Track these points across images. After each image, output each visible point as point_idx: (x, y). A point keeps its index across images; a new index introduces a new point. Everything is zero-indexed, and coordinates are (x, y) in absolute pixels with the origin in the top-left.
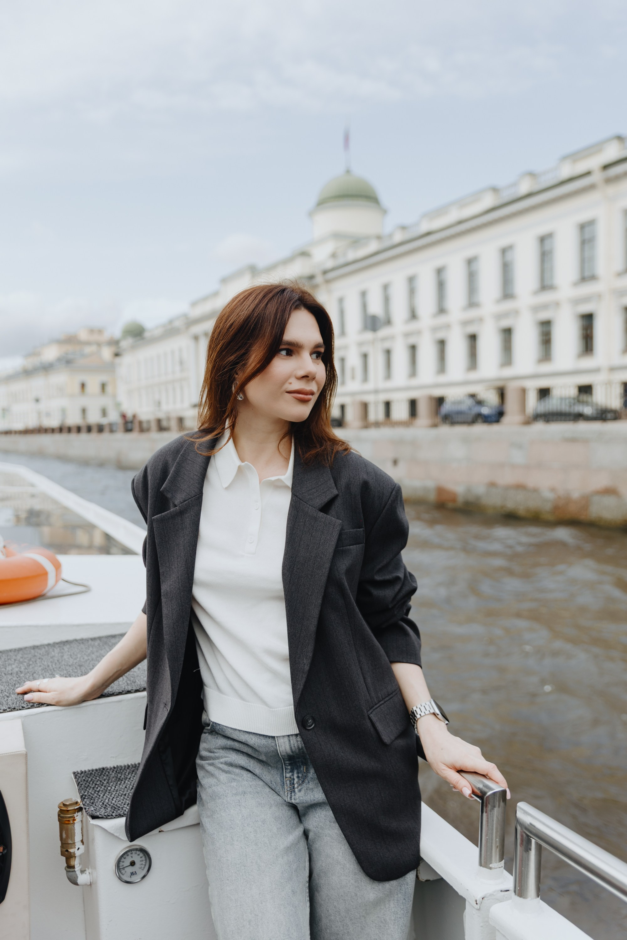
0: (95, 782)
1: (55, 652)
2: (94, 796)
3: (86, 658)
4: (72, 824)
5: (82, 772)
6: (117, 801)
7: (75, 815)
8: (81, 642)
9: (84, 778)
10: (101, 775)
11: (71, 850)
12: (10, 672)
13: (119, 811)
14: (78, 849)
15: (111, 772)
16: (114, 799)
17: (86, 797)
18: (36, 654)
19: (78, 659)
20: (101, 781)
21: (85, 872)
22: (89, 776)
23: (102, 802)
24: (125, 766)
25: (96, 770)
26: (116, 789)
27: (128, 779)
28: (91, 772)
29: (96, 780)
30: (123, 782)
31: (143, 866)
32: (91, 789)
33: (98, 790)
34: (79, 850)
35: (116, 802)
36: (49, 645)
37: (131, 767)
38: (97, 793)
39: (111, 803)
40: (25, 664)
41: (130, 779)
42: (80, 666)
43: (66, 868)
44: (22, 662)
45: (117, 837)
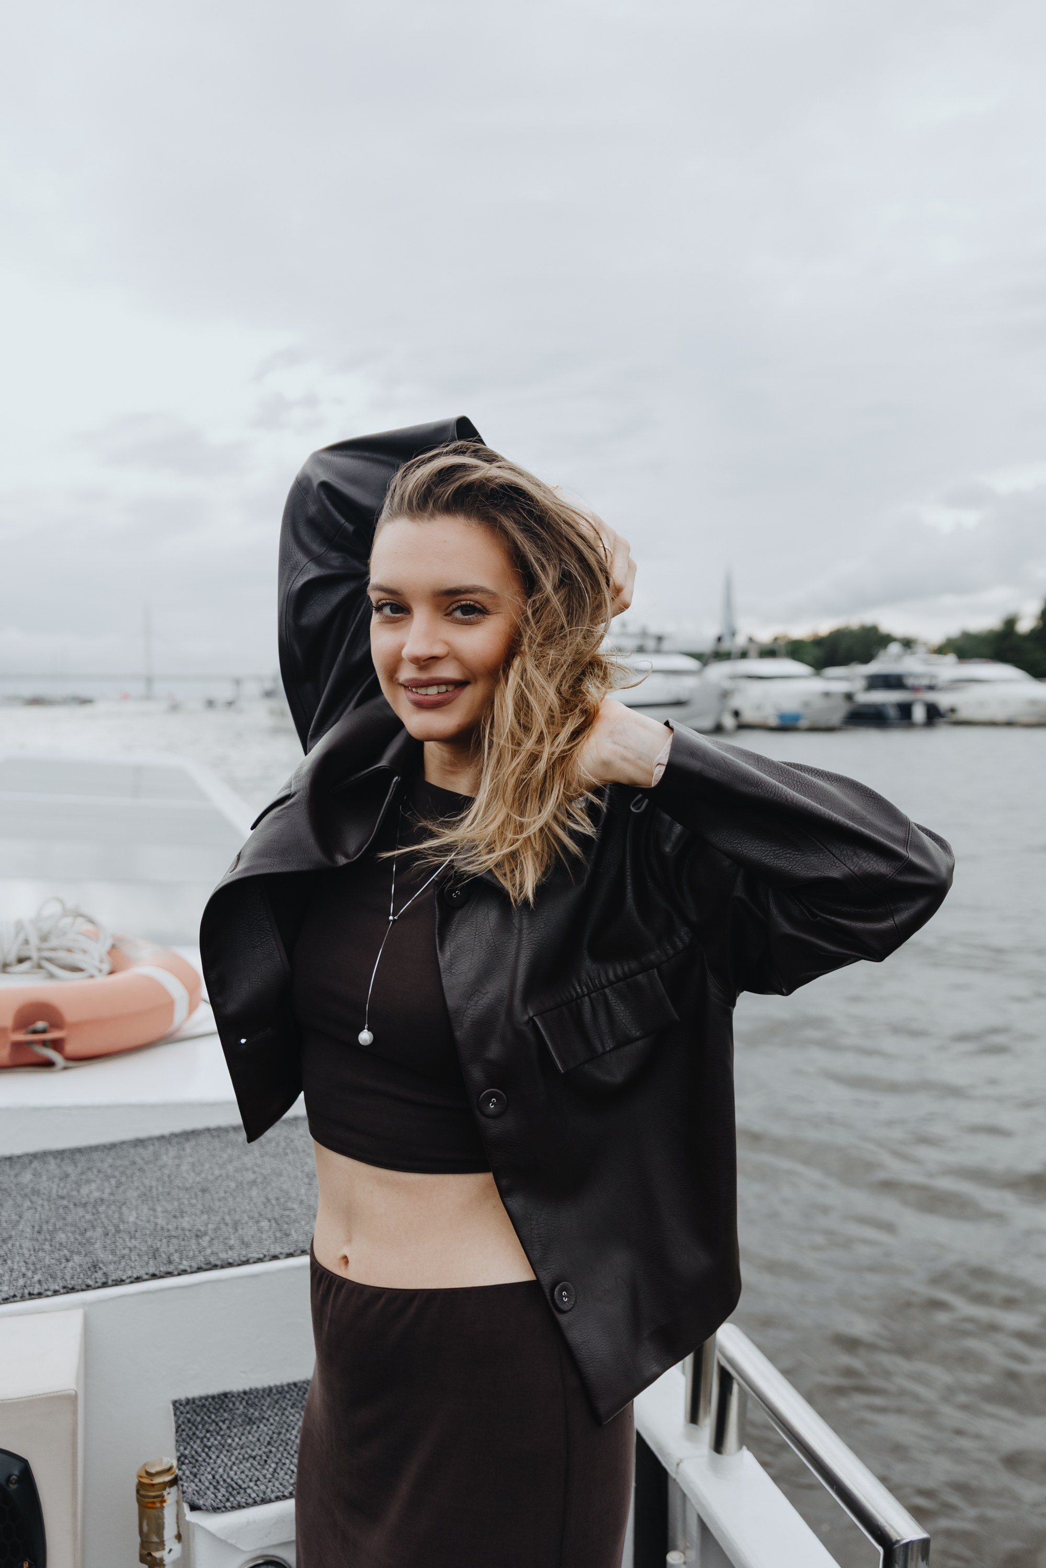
0: (207, 1426)
1: (168, 1157)
2: (200, 1459)
3: (217, 1172)
4: (158, 1508)
5: (188, 1401)
7: (165, 1493)
8: (215, 1133)
9: (189, 1415)
10: (219, 1410)
11: (157, 1555)
12: (84, 1201)
13: (238, 1498)
14: (170, 1550)
15: (238, 1403)
16: (235, 1467)
17: (187, 1460)
18: (138, 1160)
19: (203, 1175)
20: (217, 1424)
22: (198, 1411)
23: (213, 1472)
24: (264, 1390)
25: (213, 1397)
26: (241, 1443)
27: (265, 1421)
28: (204, 1400)
29: (210, 1420)
30: (255, 1428)
32: (198, 1441)
33: (209, 1444)
34: (172, 1552)
35: (236, 1473)
36: (161, 1138)
37: (274, 1391)
38: (206, 1450)
39: (229, 1476)
40: (113, 1181)
41: (268, 1419)
42: (204, 1191)
44: (107, 1178)
45: (233, 1547)
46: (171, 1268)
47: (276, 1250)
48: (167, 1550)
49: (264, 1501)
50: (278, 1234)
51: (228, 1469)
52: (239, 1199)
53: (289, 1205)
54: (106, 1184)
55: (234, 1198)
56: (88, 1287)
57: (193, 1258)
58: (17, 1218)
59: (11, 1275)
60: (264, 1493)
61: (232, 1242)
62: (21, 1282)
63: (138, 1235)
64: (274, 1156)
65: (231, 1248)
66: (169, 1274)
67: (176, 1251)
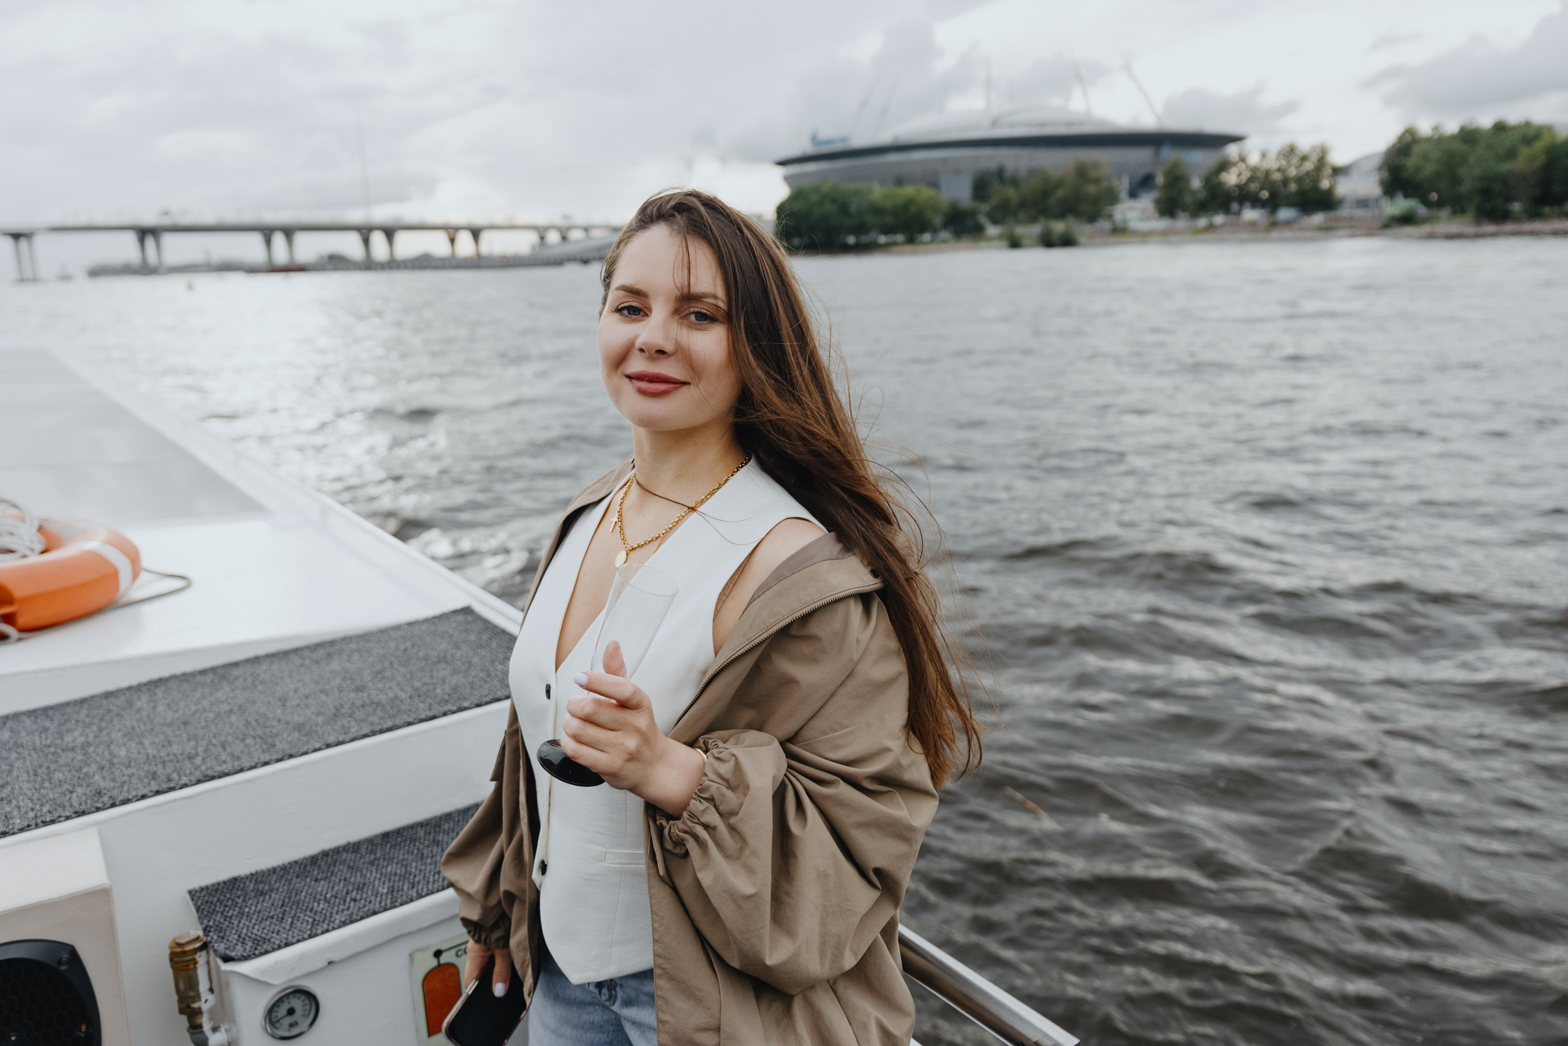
0: (224, 903)
1: (142, 702)
2: (224, 926)
3: (193, 708)
4: (191, 969)
5: (202, 889)
6: (261, 929)
7: (196, 957)
8: (183, 679)
9: (206, 898)
10: (232, 890)
11: (195, 1005)
12: (71, 745)
13: (265, 946)
14: (206, 1001)
15: (248, 883)
16: (256, 927)
17: (212, 929)
18: (111, 707)
19: (181, 712)
20: (233, 900)
21: (220, 1029)
22: (213, 893)
23: (238, 933)
24: (269, 870)
25: (224, 883)
26: (258, 909)
27: (275, 891)
28: (216, 886)
29: (226, 899)
30: (267, 897)
31: (307, 1012)
32: (219, 915)
33: (230, 914)
34: (208, 1002)
35: (258, 931)
36: (130, 688)
37: (278, 869)
38: (228, 919)
39: (252, 933)
40: (95, 728)
41: (278, 890)
42: (186, 723)
43: (190, 1030)
44: (89, 726)
45: (265, 983)
46: (172, 785)
47: (267, 758)
48: (203, 1000)
49: (287, 945)
50: (265, 746)
51: (250, 929)
52: (221, 725)
53: (268, 723)
54: (88, 730)
55: (216, 726)
56: (98, 809)
57: (191, 774)
58: (8, 767)
59: (20, 811)
60: (287, 939)
61: (224, 757)
62: (31, 814)
63: (133, 764)
64: (245, 689)
65: (224, 762)
66: (171, 789)
67: (174, 771)
